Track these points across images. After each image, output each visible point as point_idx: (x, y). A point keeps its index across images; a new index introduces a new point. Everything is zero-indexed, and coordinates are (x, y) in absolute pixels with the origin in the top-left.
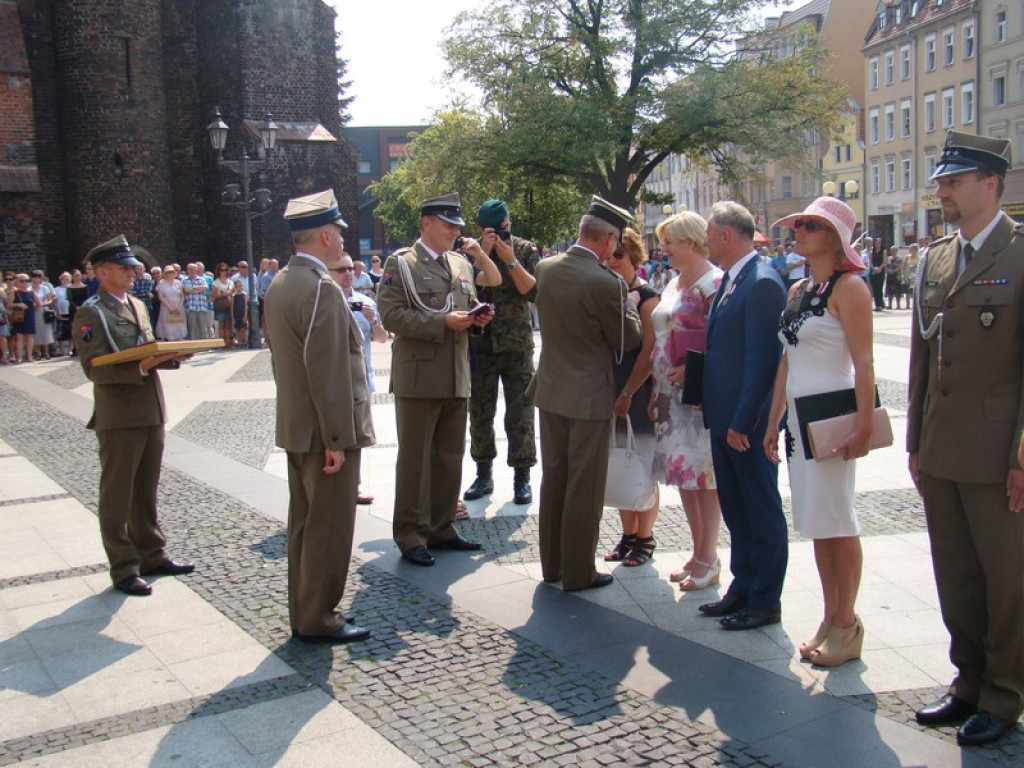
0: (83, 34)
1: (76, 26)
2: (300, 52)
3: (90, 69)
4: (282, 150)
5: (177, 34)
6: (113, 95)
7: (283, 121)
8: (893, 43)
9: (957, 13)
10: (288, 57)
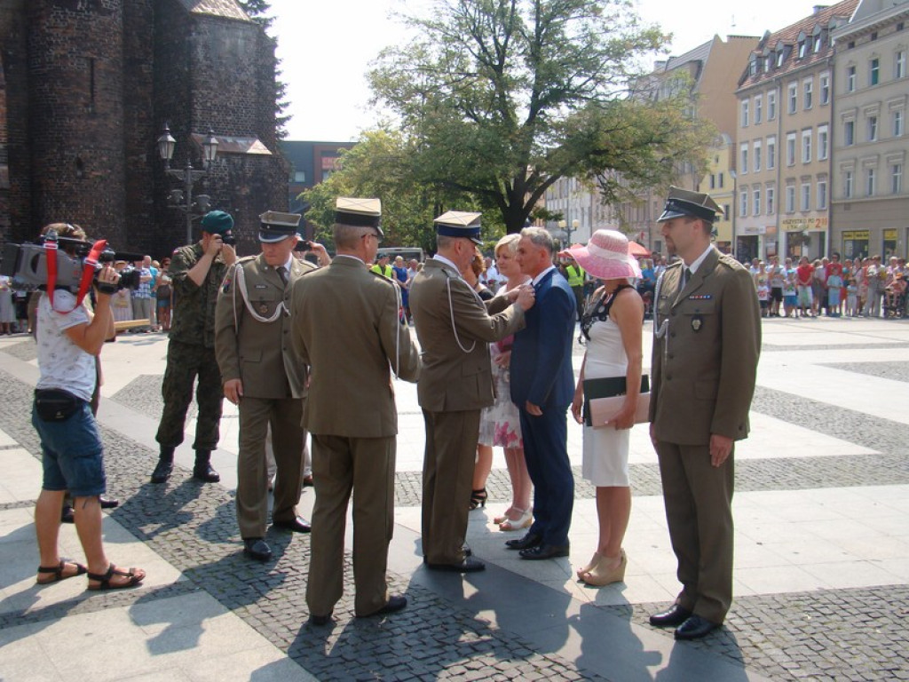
0: (53, 53)
1: (47, 46)
2: (243, 77)
3: (59, 84)
4: (224, 160)
5: (137, 56)
6: (79, 107)
7: (225, 135)
8: (761, 88)
9: (816, 66)
10: (232, 80)
